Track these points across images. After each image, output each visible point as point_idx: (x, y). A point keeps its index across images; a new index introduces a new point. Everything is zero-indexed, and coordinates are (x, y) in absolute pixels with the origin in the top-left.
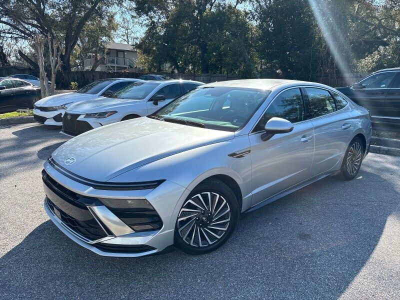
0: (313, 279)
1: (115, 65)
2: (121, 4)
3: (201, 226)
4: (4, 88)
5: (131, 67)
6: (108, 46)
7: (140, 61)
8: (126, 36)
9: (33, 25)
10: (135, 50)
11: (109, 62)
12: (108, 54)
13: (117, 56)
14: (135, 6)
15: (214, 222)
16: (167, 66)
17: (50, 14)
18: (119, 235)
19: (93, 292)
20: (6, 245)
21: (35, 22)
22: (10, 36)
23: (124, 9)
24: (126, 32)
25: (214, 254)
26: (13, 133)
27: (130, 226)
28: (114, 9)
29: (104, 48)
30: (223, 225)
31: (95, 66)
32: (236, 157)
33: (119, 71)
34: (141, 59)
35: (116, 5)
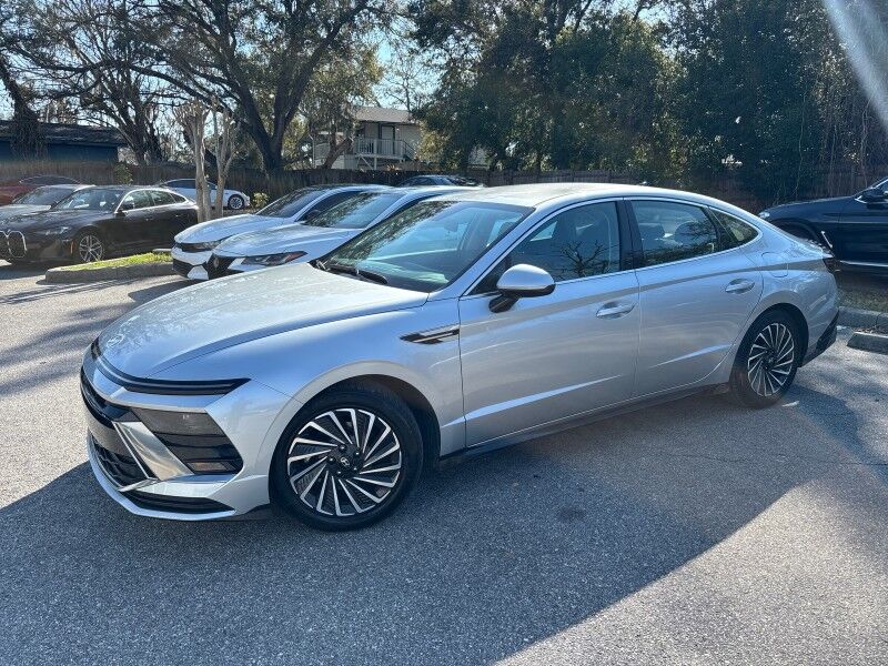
0: (531, 594)
1: (375, 156)
2: (387, 26)
3: (339, 476)
4: (131, 207)
5: (407, 159)
6: (360, 116)
7: (424, 145)
8: (404, 93)
9: (213, 79)
10: (412, 122)
11: (363, 149)
12: (360, 131)
13: (380, 137)
14: (415, 29)
15: (368, 468)
16: (480, 156)
17: (249, 55)
18: (165, 478)
19: (114, 578)
20: (15, 490)
21: (219, 74)
22: (168, 100)
23: (394, 37)
24: (406, 84)
25: (368, 532)
26: (130, 295)
27: (186, 462)
28: (374, 37)
29: (352, 120)
30: (387, 476)
31: (331, 159)
32: (424, 342)
33: (381, 169)
34: (427, 141)
35: (377, 29)
